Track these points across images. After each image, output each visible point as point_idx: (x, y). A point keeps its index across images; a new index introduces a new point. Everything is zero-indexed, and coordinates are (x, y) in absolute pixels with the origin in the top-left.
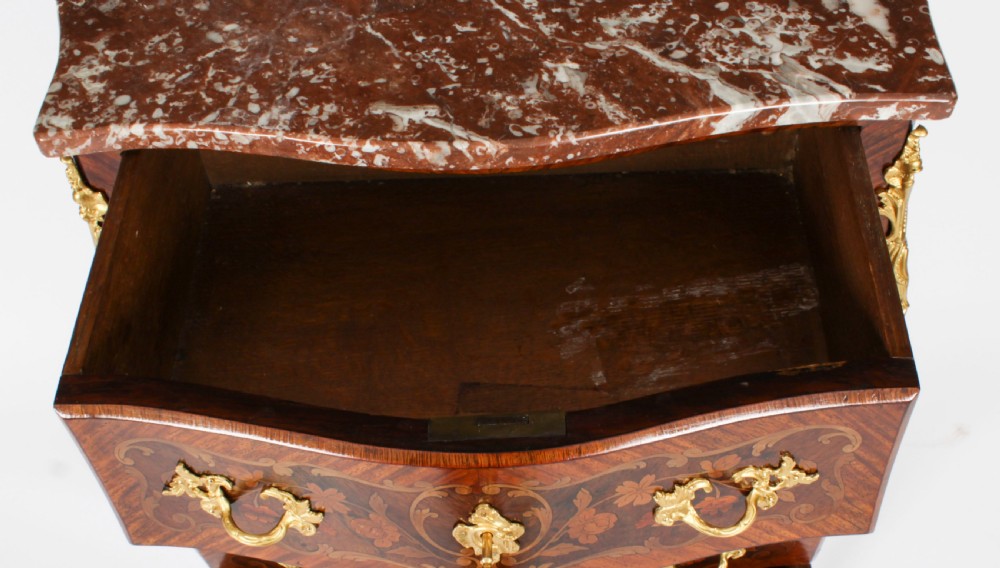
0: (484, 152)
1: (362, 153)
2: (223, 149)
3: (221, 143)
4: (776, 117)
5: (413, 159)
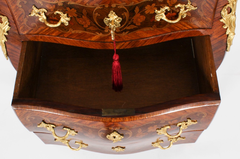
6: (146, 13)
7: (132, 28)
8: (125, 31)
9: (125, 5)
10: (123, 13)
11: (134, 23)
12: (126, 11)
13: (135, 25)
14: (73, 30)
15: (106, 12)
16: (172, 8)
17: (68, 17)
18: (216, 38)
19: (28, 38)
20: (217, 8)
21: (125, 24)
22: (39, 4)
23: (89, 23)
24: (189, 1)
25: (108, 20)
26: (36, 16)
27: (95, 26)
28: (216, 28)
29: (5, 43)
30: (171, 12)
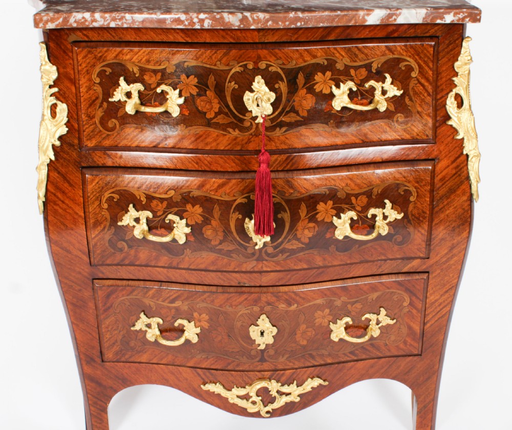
0: (258, 17)
1: (199, 19)
2: (128, 26)
3: (128, 22)
4: (396, 18)
5: (223, 22)
6: (317, 91)
7: (293, 120)
8: (281, 125)
9: (282, 66)
10: (278, 83)
11: (296, 108)
12: (282, 80)
14: (186, 128)
15: (248, 79)
16: (360, 88)
17: (180, 96)
18: (448, 166)
19: (95, 159)
20: (438, 97)
21: (279, 110)
22: (132, 73)
23: (216, 107)
24: (387, 75)
25: (252, 97)
26: (122, 100)
27: (227, 113)
28: (443, 142)
29: (48, 165)
30: (359, 95)
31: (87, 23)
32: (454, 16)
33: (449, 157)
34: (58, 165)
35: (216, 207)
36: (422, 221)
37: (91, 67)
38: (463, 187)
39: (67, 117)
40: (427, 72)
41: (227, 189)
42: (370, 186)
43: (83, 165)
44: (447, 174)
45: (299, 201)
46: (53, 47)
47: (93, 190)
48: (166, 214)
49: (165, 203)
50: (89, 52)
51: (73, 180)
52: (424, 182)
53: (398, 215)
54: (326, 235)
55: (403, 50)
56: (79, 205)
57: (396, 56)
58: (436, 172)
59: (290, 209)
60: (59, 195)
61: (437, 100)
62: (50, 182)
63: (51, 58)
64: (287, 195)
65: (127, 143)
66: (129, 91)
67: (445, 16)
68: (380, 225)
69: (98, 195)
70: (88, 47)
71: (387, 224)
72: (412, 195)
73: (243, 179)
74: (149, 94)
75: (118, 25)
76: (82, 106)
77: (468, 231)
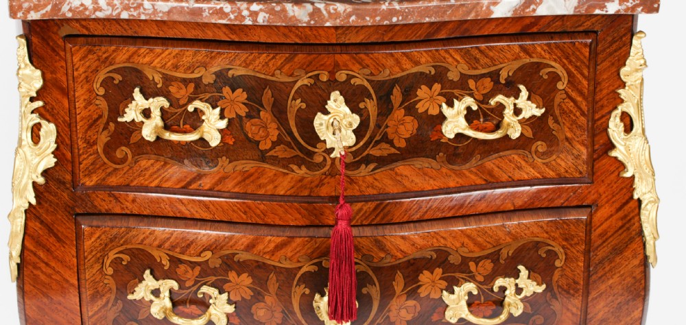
0: (335, 10)
1: (250, 11)
2: (148, 18)
3: (147, 12)
4: (535, 7)
5: (286, 16)
6: (420, 111)
7: (385, 153)
8: (367, 160)
9: (370, 78)
10: (364, 101)
11: (390, 137)
12: (370, 97)
13: (391, 143)
14: (230, 162)
15: (320, 96)
16: (482, 106)
17: (222, 117)
18: (611, 216)
19: (96, 203)
20: (597, 117)
21: (365, 139)
22: (152, 82)
23: (274, 134)
24: (522, 87)
25: (325, 120)
26: (136, 120)
27: (290, 143)
28: (603, 181)
29: (26, 211)
30: (481, 116)
31: (87, 13)
32: (620, 4)
33: (613, 202)
34: (41, 211)
35: (272, 276)
36: (573, 295)
37: (91, 72)
38: (634, 246)
39: (56, 142)
40: (580, 82)
41: (288, 251)
42: (497, 246)
43: (78, 211)
44: (609, 227)
45: (393, 269)
46: (37, 43)
47: (93, 248)
48: (199, 284)
49: (198, 269)
50: (90, 52)
51: (62, 233)
52: (576, 239)
53: (538, 286)
54: (432, 317)
55: (544, 51)
56: (70, 269)
57: (535, 60)
58: (593, 224)
59: (380, 282)
60: (41, 254)
61: (594, 121)
62: (29, 236)
63: (34, 59)
64: (375, 260)
65: (143, 181)
66: (147, 107)
67: (606, 4)
68: (512, 302)
69: (98, 255)
70: (88, 44)
71: (522, 300)
72: (558, 258)
73: (312, 238)
74: (176, 113)
75: (133, 15)
76: (78, 127)
77: (641, 309)
